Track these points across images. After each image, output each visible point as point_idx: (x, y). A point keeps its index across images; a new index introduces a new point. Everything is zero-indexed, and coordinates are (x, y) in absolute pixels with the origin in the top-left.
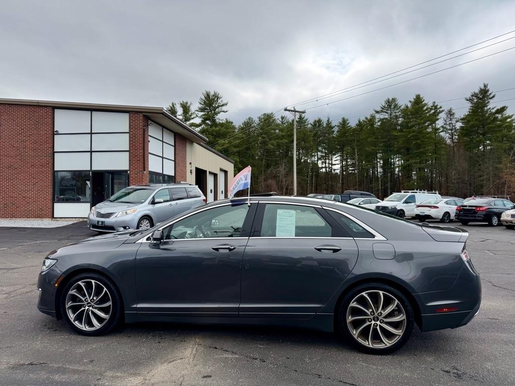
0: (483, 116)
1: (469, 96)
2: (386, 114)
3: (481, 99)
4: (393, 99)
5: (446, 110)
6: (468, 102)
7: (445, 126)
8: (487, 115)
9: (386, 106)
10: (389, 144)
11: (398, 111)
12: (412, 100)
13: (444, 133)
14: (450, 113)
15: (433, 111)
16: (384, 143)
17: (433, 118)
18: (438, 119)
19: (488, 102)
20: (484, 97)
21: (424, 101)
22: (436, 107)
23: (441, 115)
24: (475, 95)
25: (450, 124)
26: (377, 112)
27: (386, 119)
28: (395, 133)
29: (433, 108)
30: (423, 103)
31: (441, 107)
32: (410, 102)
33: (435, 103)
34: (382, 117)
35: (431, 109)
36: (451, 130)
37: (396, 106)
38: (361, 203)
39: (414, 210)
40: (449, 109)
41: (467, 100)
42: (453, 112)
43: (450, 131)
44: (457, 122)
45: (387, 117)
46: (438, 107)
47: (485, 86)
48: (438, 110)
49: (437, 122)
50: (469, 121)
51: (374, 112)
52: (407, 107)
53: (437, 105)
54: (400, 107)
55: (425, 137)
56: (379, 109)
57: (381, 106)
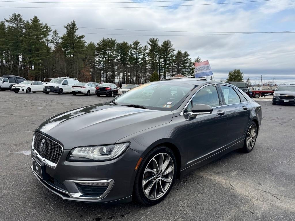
0: (73, 38)
1: (66, 25)
2: (14, 24)
3: (72, 29)
4: (18, 14)
5: (53, 31)
6: (65, 28)
7: (53, 40)
8: (75, 38)
9: (14, 18)
10: (18, 45)
11: (22, 24)
12: (32, 19)
13: (52, 44)
14: (55, 33)
15: (45, 29)
16: (13, 44)
17: (46, 34)
18: (48, 35)
19: (75, 31)
20: (73, 28)
21: (39, 21)
22: (47, 27)
23: (50, 33)
24: (69, 25)
25: (55, 39)
26: (7, 21)
27: (14, 27)
28: (21, 38)
29: (46, 27)
30: (39, 22)
31: (50, 28)
32: (31, 19)
33: (46, 24)
34: (11, 25)
35: (44, 28)
36: (57, 43)
37: (21, 20)
38: (32, 84)
39: (71, 89)
40: (55, 30)
41: (65, 27)
42: (57, 32)
43: (55, 43)
44: (59, 38)
45: (14, 26)
46: (49, 27)
47: (74, 22)
48: (49, 29)
49: (48, 36)
50: (66, 40)
51: (4, 20)
52: (28, 22)
53: (48, 26)
54: (24, 21)
55: (41, 44)
56: (8, 19)
57: (10, 17)
